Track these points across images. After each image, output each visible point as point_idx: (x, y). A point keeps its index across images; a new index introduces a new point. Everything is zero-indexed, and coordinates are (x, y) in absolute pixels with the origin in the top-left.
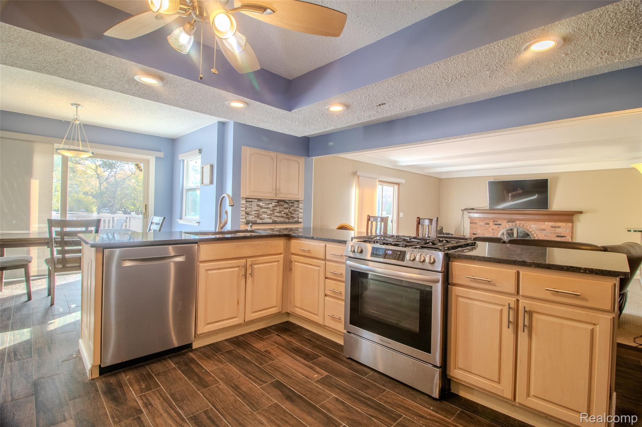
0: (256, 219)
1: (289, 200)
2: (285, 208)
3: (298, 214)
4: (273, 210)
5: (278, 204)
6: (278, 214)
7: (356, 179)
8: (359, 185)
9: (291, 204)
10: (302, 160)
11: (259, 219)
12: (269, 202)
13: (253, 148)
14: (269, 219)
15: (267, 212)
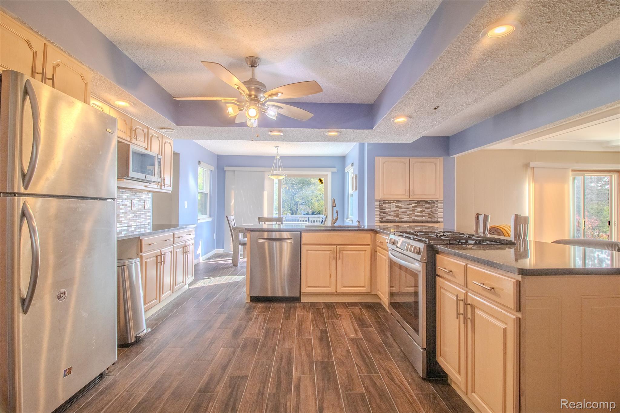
0: (395, 218)
1: (431, 201)
2: (426, 208)
3: (437, 214)
4: (413, 210)
5: (419, 204)
6: (419, 214)
7: (529, 171)
8: (535, 179)
9: (433, 204)
10: (440, 161)
11: (398, 219)
12: (409, 203)
13: (384, 157)
14: (409, 219)
15: (406, 212)
